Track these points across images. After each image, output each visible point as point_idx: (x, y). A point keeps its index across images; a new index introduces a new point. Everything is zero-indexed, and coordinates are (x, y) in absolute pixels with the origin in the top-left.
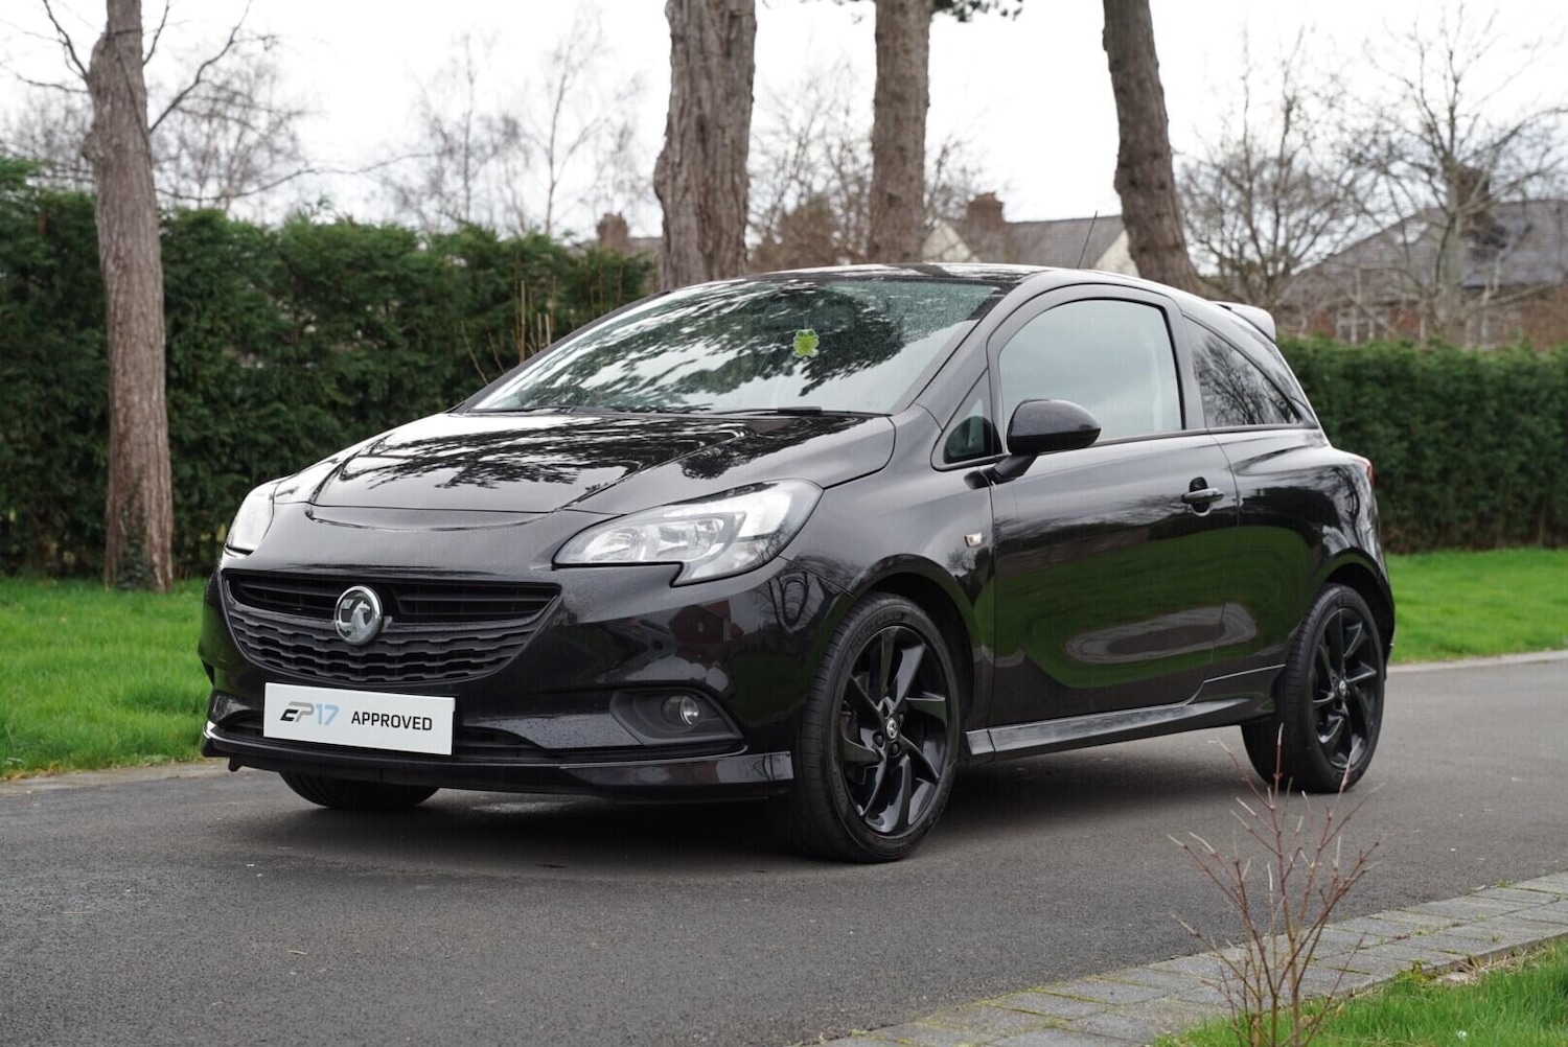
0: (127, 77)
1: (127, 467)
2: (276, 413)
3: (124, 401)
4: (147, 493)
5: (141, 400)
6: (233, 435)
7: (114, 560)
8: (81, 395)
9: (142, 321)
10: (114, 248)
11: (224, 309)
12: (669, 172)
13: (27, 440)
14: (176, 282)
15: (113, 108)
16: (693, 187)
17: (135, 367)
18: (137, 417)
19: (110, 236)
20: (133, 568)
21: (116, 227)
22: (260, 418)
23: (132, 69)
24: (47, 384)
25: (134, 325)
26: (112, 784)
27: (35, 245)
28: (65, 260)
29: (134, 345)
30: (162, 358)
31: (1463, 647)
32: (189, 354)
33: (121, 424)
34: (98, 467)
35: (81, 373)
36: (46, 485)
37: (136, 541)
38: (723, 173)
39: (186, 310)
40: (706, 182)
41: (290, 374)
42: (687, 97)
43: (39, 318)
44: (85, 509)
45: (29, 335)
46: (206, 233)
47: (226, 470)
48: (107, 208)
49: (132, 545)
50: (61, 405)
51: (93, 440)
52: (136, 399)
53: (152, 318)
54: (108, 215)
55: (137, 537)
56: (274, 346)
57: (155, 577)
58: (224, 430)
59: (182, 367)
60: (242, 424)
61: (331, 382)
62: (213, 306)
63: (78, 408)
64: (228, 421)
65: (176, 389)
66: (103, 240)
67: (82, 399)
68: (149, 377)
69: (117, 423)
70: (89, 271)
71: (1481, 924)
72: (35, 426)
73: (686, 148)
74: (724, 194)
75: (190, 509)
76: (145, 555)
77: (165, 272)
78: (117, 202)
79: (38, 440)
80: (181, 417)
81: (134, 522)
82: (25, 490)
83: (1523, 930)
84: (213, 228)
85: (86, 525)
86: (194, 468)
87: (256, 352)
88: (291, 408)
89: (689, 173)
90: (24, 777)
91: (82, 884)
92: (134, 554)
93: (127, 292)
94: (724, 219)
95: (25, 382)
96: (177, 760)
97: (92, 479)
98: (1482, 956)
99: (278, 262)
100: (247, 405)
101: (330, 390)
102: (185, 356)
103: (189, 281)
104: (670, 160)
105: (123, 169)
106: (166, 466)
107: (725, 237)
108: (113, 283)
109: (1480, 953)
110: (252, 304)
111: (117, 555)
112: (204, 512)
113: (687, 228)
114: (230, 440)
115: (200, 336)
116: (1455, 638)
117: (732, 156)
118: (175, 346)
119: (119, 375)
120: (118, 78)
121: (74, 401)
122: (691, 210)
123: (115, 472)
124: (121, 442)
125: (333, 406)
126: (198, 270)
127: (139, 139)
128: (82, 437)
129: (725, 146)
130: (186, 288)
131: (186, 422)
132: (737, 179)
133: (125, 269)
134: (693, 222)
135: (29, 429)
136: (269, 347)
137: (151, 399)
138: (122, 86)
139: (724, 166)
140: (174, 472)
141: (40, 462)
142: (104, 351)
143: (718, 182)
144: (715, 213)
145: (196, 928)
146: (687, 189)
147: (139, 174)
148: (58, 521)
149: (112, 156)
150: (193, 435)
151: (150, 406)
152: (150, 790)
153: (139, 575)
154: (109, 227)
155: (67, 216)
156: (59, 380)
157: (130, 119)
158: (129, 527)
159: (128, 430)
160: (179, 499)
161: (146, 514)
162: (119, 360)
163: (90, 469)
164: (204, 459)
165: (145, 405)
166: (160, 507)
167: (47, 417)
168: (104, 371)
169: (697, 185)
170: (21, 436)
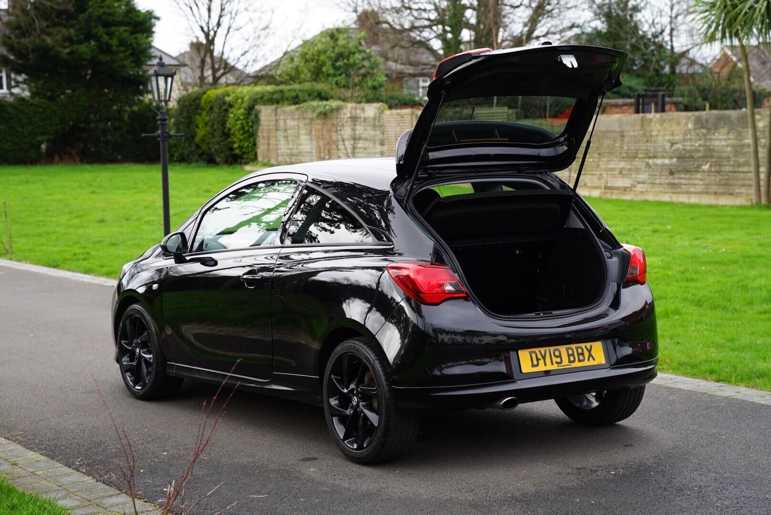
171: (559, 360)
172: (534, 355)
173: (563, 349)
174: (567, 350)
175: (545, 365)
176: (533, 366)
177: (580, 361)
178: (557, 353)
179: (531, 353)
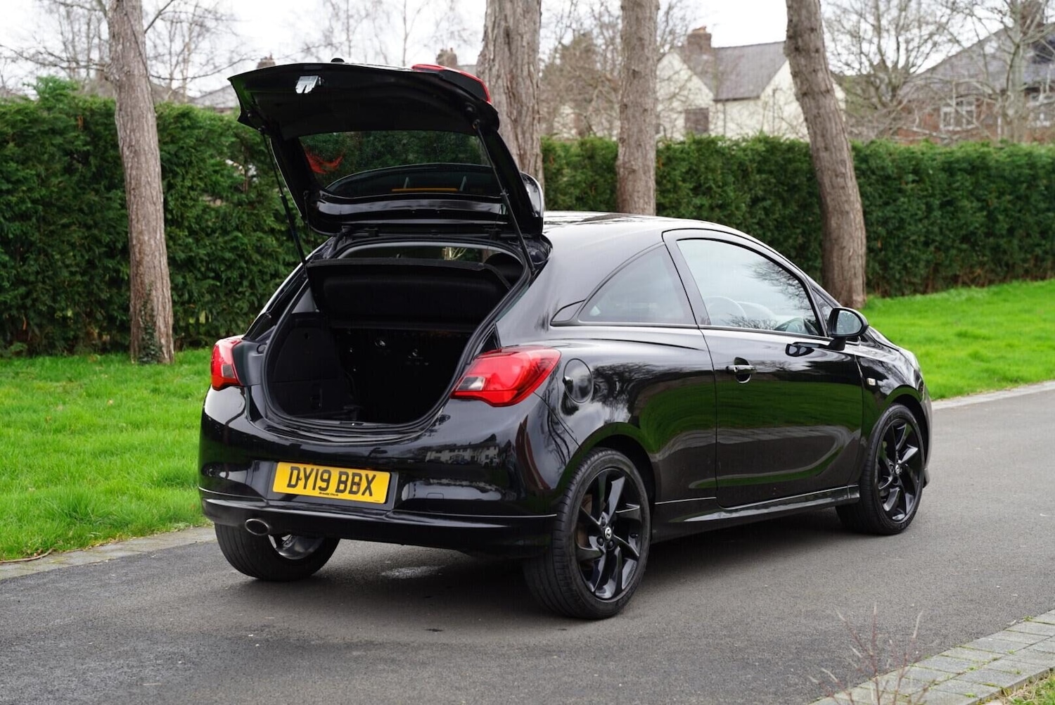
0: (132, 26)
1: (142, 283)
2: (236, 239)
3: (139, 240)
4: (155, 299)
5: (149, 238)
6: (208, 255)
7: (136, 343)
8: (110, 234)
9: (148, 187)
10: (128, 140)
11: (199, 173)
12: (487, 65)
13: (77, 265)
14: (168, 156)
15: (123, 47)
16: (503, 75)
17: (144, 217)
18: (147, 250)
19: (125, 131)
20: (149, 348)
21: (129, 126)
22: (225, 242)
23: (135, 20)
24: (89, 228)
25: (144, 190)
26: (157, 551)
27: (77, 137)
28: (96, 146)
29: (143, 203)
30: (162, 210)
31: (1018, 377)
32: (178, 203)
33: (138, 255)
34: (123, 279)
35: (110, 219)
36: (90, 293)
37: (150, 331)
38: (522, 65)
39: (175, 175)
40: (511, 71)
41: (243, 213)
42: (497, 14)
43: (82, 185)
44: (116, 307)
45: (75, 197)
46: (187, 123)
47: (205, 277)
48: (123, 113)
49: (147, 333)
50: (98, 241)
51: (119, 263)
52: (146, 238)
53: (154, 185)
54: (123, 117)
55: (150, 328)
56: (232, 194)
57: (163, 353)
58: (202, 252)
59: (174, 212)
60: (214, 247)
61: (270, 217)
62: (193, 171)
63: (109, 242)
64: (205, 246)
65: (170, 226)
66: (120, 134)
67: (111, 236)
68: (154, 223)
69: (134, 253)
70: (112, 152)
71: (1011, 657)
72: (82, 256)
73: (497, 49)
74: (523, 79)
75: (183, 304)
76: (156, 339)
77: (161, 150)
78: (129, 109)
79: (83, 265)
80: (174, 244)
81: (148, 319)
82: (77, 297)
83: (1037, 661)
84: (190, 119)
85: (117, 318)
86: (184, 277)
87: (221, 198)
88: (245, 235)
89: (500, 66)
90: (101, 545)
91: (152, 656)
92: (149, 339)
93: (137, 168)
94: (524, 95)
95: (74, 228)
96: (194, 526)
97: (119, 288)
98: (1012, 687)
99: (233, 139)
100: (217, 235)
101: (270, 222)
102: (175, 204)
103: (176, 155)
104: (487, 57)
105: (132, 87)
106: (167, 280)
107: (525, 108)
108: (128, 162)
109: (1009, 685)
110: (218, 168)
111: (138, 341)
112: (192, 305)
113: (500, 102)
114: (206, 258)
115: (185, 191)
116: (1013, 371)
117: (528, 53)
118: (170, 199)
119: (134, 222)
120: (126, 27)
121: (106, 239)
122: (502, 90)
123: (134, 285)
124: (138, 267)
125: (272, 231)
126: (182, 148)
127: (141, 66)
128: (111, 261)
129: (524, 47)
130: (175, 160)
131: (178, 247)
132: (532, 69)
133: (136, 153)
134: (504, 98)
135: (78, 258)
136: (229, 195)
137: (156, 238)
138: (129, 32)
139: (522, 60)
140: (172, 281)
141: (86, 279)
142: (124, 206)
143: (519, 71)
144: (518, 92)
145: (223, 696)
146: (499, 77)
147: (142, 90)
148: (99, 316)
149: (124, 79)
150: (183, 256)
151: (155, 242)
152: (180, 557)
153: (153, 352)
154: (125, 126)
155: (97, 117)
156: (96, 224)
157: (135, 53)
158: (146, 322)
159: (142, 259)
160: (176, 298)
161: (155, 313)
162: (134, 213)
163: (119, 282)
164: (191, 271)
165: (152, 242)
166: (164, 308)
167: (90, 249)
168: (124, 218)
169: (505, 73)
170: (74, 263)
171: (324, 485)
172: (295, 473)
173: (335, 472)
174: (341, 474)
175: (305, 488)
176: (289, 485)
177: (351, 492)
178: (326, 476)
179: (292, 469)
